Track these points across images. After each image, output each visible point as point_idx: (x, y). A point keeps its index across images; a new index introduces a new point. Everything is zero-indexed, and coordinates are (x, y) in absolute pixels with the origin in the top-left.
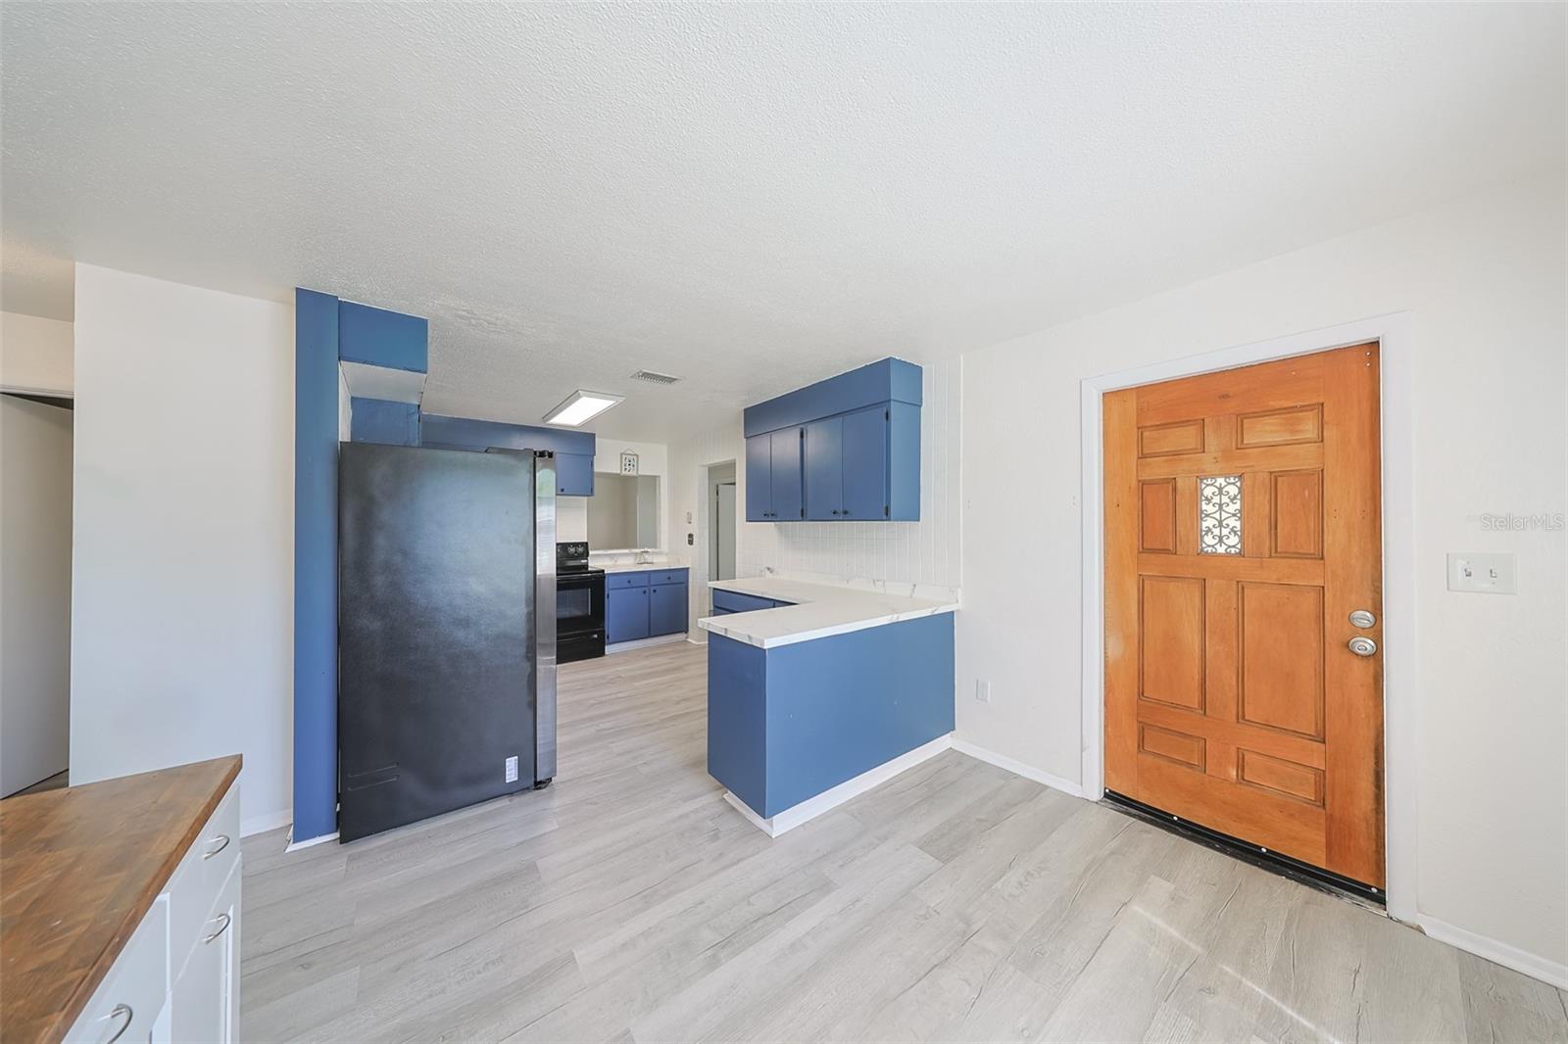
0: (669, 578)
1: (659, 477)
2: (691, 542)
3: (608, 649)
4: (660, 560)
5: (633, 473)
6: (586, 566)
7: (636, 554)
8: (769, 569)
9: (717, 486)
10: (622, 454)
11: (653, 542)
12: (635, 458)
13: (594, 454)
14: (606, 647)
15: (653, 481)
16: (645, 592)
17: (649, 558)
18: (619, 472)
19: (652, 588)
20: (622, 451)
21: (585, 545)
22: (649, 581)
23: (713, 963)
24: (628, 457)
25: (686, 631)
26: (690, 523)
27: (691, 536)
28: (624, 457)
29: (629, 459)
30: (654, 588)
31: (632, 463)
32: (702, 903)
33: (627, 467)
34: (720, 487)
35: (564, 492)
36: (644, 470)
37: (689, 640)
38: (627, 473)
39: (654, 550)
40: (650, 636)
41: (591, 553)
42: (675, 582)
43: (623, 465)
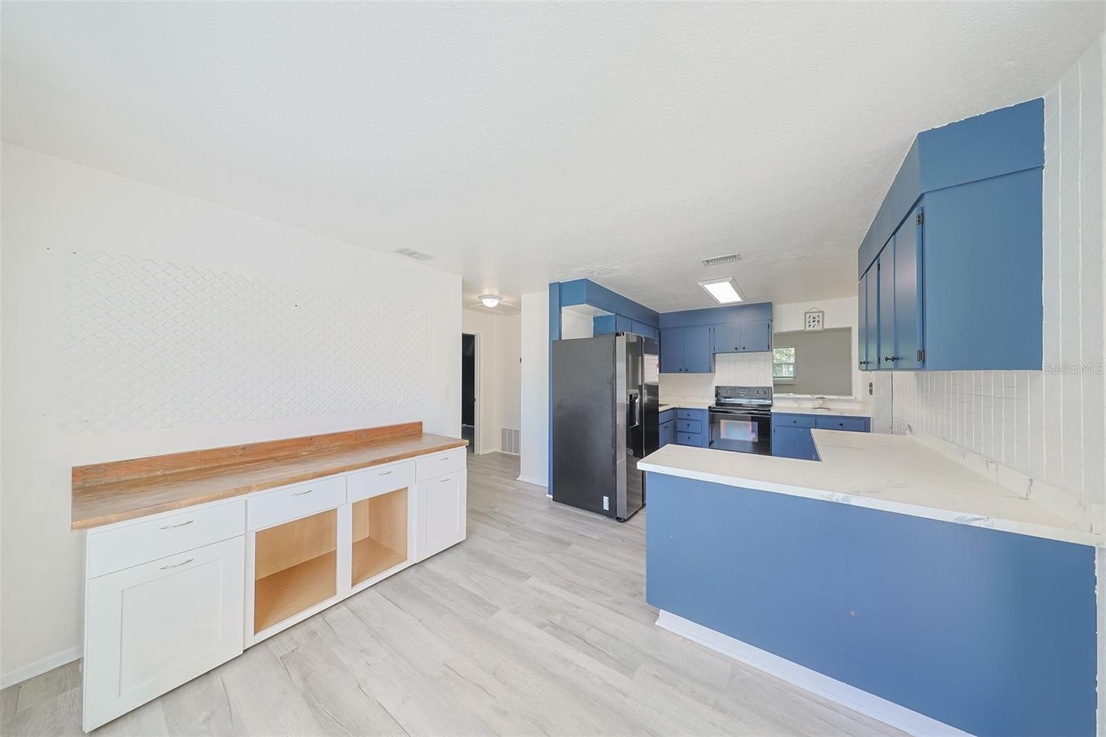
0: (842, 425)
2: (871, 392)
5: (818, 327)
6: (769, 411)
10: (805, 313)
13: (773, 318)
17: (826, 404)
18: (802, 328)
20: (806, 311)
21: (768, 389)
22: (816, 424)
23: (541, 626)
24: (812, 315)
27: (871, 385)
28: (808, 315)
29: (814, 317)
31: (816, 320)
32: (578, 608)
33: (812, 323)
35: (738, 350)
36: (830, 324)
38: (811, 328)
41: (774, 395)
43: (807, 322)
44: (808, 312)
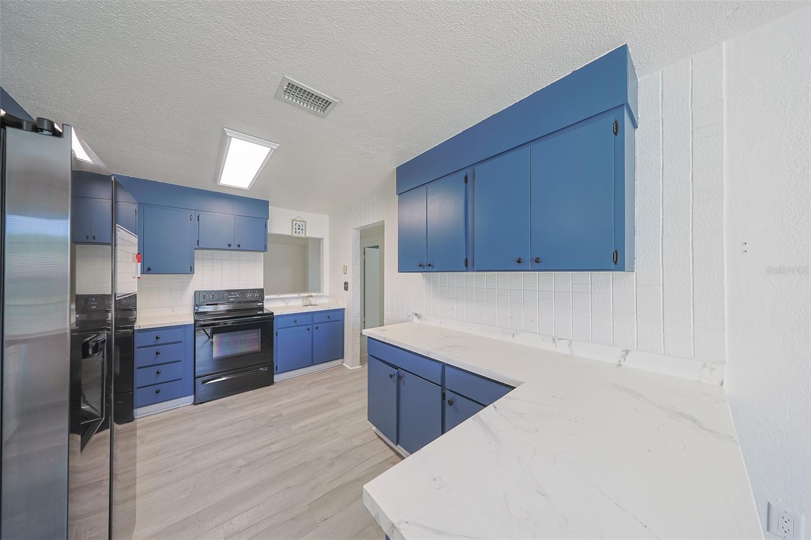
0: (329, 317)
1: (323, 239)
2: (346, 289)
3: (276, 378)
4: (322, 302)
5: (302, 235)
6: (262, 308)
7: (303, 297)
8: (416, 315)
9: (364, 248)
10: (293, 220)
11: (318, 289)
12: (304, 224)
13: (268, 219)
14: (275, 376)
15: (318, 241)
16: (308, 329)
17: (313, 301)
18: (290, 234)
19: (315, 326)
20: (293, 219)
21: (261, 291)
22: (313, 320)
24: (298, 223)
25: (342, 357)
26: (346, 273)
27: (346, 283)
28: (295, 222)
29: (300, 225)
30: (316, 325)
31: (301, 228)
33: (297, 230)
34: (367, 249)
36: (311, 233)
37: (344, 364)
38: (297, 235)
39: (318, 294)
40: (313, 364)
41: (266, 297)
42: (335, 318)
43: (294, 229)
44: (294, 220)
